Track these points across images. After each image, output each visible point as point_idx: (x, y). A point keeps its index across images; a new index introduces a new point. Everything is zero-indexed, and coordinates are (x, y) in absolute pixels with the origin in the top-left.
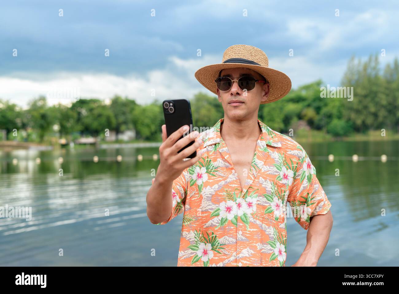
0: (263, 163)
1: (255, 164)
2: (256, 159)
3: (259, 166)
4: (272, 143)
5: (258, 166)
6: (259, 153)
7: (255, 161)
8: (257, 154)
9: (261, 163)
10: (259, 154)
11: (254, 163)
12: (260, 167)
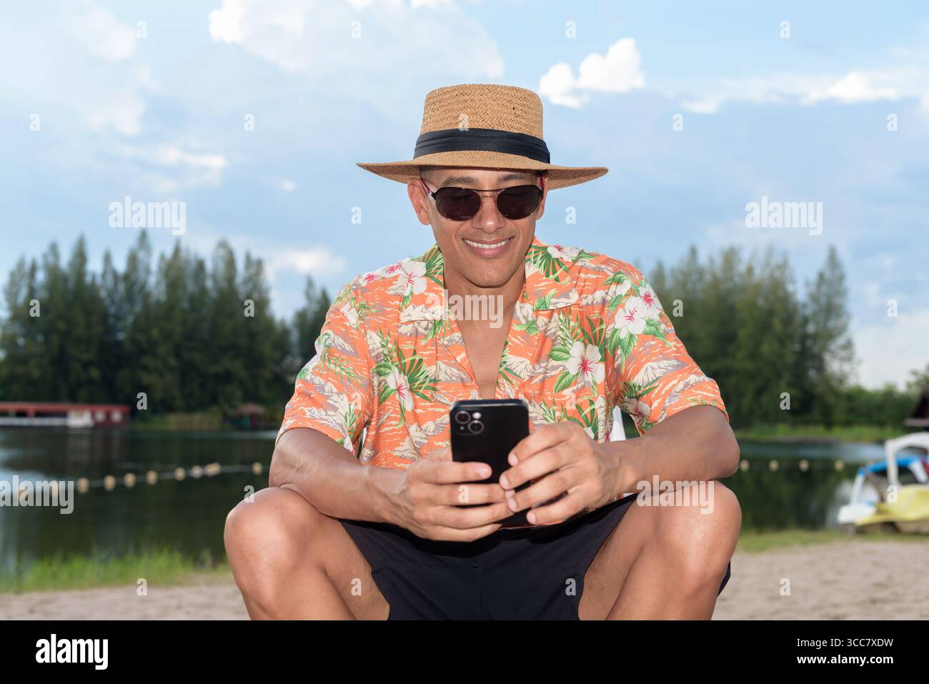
0: (528, 362)
1: (506, 369)
2: (509, 356)
3: (517, 371)
4: (553, 300)
5: (515, 371)
6: (516, 338)
7: (505, 362)
8: (509, 343)
9: (522, 362)
10: (515, 341)
11: (505, 366)
12: (520, 373)
